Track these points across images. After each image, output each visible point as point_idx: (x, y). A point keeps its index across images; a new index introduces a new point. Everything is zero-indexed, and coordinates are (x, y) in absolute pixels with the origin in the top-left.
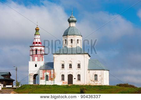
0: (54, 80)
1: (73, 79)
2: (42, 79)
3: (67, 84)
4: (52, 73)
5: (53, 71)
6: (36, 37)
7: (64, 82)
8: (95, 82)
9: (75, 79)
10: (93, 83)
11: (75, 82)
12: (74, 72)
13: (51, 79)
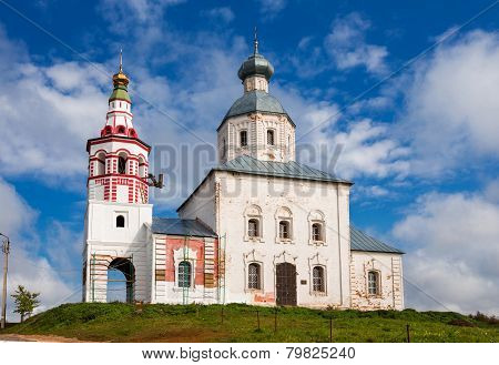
0: (217, 285)
1: (298, 282)
2: (161, 275)
3: (274, 304)
4: (210, 254)
5: (213, 244)
6: (117, 109)
7: (259, 294)
8: (372, 300)
9: (303, 282)
10: (366, 304)
11: (305, 297)
12: (302, 254)
13: (206, 280)
